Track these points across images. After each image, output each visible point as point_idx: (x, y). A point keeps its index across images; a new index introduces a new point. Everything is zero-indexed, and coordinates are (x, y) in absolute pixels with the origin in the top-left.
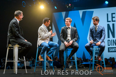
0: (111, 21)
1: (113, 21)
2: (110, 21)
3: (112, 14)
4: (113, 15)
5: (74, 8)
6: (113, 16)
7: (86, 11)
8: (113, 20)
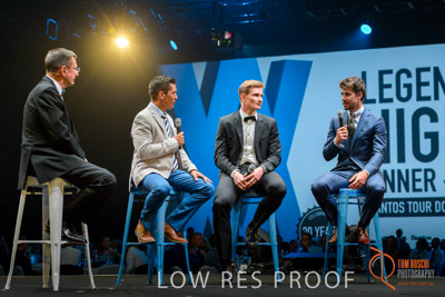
0: (378, 101)
1: (382, 100)
2: (373, 101)
3: (382, 73)
4: (385, 76)
5: (241, 49)
6: (385, 82)
7: (283, 62)
8: (385, 97)
